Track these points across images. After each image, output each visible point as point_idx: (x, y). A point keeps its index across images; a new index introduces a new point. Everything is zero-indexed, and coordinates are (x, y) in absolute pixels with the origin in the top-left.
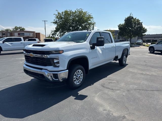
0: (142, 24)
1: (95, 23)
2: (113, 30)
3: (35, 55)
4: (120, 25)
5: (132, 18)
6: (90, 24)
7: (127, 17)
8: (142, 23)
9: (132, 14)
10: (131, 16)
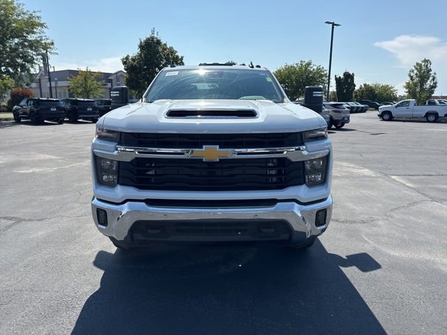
0: (183, 61)
1: (52, 44)
2: (97, 71)
3: (239, 154)
4: (127, 58)
5: (159, 42)
6: (34, 45)
7: (145, 39)
8: (182, 58)
9: (155, 32)
10: (155, 36)
